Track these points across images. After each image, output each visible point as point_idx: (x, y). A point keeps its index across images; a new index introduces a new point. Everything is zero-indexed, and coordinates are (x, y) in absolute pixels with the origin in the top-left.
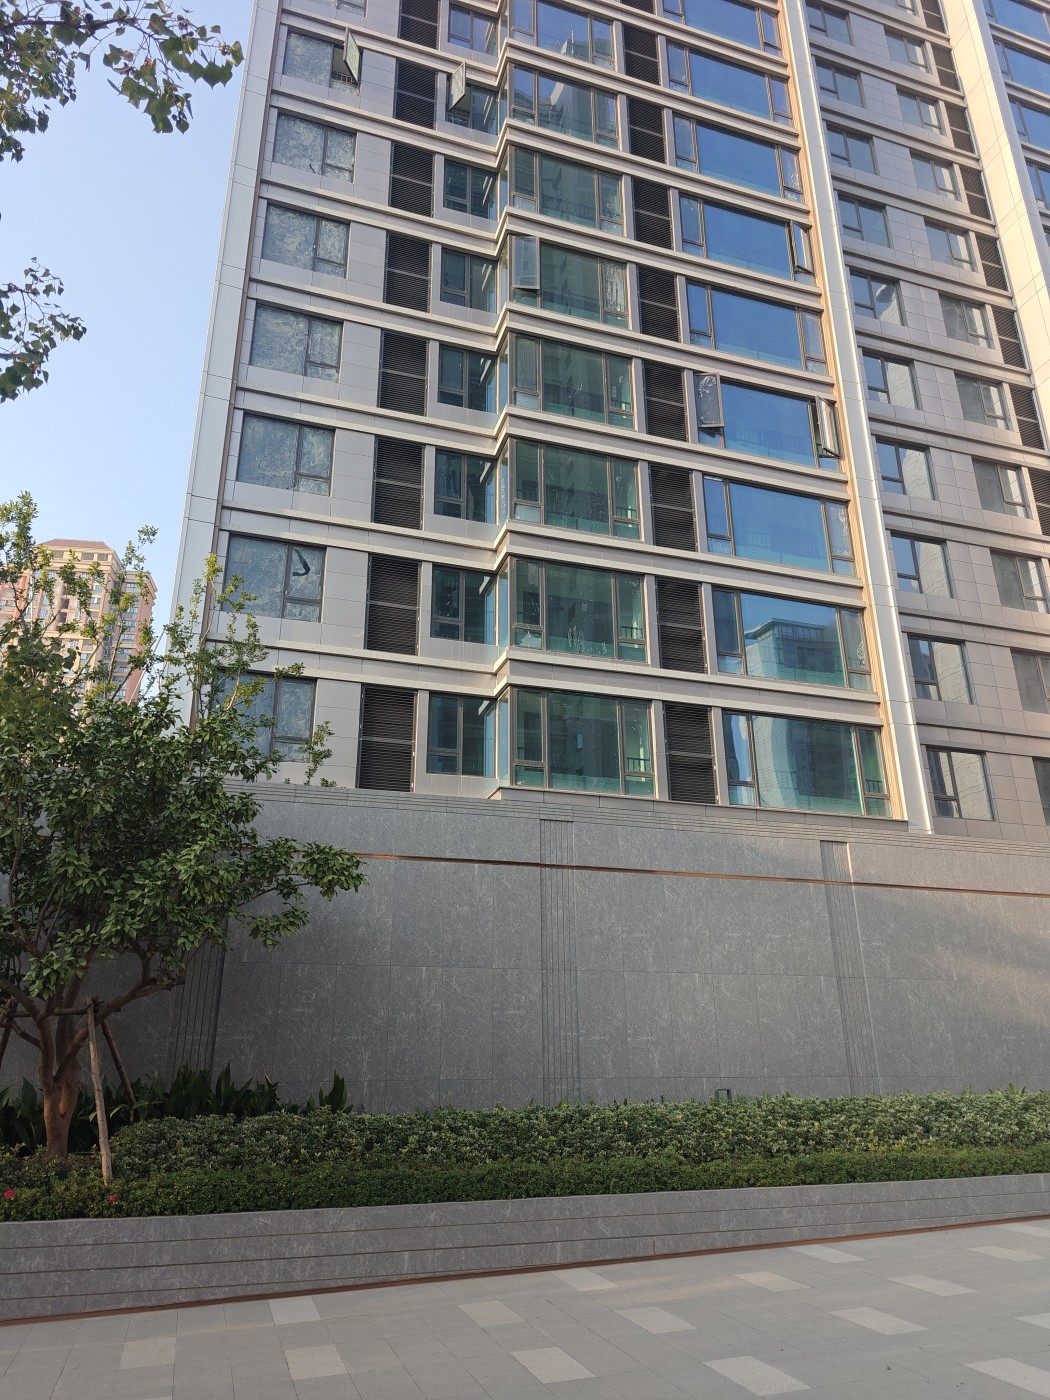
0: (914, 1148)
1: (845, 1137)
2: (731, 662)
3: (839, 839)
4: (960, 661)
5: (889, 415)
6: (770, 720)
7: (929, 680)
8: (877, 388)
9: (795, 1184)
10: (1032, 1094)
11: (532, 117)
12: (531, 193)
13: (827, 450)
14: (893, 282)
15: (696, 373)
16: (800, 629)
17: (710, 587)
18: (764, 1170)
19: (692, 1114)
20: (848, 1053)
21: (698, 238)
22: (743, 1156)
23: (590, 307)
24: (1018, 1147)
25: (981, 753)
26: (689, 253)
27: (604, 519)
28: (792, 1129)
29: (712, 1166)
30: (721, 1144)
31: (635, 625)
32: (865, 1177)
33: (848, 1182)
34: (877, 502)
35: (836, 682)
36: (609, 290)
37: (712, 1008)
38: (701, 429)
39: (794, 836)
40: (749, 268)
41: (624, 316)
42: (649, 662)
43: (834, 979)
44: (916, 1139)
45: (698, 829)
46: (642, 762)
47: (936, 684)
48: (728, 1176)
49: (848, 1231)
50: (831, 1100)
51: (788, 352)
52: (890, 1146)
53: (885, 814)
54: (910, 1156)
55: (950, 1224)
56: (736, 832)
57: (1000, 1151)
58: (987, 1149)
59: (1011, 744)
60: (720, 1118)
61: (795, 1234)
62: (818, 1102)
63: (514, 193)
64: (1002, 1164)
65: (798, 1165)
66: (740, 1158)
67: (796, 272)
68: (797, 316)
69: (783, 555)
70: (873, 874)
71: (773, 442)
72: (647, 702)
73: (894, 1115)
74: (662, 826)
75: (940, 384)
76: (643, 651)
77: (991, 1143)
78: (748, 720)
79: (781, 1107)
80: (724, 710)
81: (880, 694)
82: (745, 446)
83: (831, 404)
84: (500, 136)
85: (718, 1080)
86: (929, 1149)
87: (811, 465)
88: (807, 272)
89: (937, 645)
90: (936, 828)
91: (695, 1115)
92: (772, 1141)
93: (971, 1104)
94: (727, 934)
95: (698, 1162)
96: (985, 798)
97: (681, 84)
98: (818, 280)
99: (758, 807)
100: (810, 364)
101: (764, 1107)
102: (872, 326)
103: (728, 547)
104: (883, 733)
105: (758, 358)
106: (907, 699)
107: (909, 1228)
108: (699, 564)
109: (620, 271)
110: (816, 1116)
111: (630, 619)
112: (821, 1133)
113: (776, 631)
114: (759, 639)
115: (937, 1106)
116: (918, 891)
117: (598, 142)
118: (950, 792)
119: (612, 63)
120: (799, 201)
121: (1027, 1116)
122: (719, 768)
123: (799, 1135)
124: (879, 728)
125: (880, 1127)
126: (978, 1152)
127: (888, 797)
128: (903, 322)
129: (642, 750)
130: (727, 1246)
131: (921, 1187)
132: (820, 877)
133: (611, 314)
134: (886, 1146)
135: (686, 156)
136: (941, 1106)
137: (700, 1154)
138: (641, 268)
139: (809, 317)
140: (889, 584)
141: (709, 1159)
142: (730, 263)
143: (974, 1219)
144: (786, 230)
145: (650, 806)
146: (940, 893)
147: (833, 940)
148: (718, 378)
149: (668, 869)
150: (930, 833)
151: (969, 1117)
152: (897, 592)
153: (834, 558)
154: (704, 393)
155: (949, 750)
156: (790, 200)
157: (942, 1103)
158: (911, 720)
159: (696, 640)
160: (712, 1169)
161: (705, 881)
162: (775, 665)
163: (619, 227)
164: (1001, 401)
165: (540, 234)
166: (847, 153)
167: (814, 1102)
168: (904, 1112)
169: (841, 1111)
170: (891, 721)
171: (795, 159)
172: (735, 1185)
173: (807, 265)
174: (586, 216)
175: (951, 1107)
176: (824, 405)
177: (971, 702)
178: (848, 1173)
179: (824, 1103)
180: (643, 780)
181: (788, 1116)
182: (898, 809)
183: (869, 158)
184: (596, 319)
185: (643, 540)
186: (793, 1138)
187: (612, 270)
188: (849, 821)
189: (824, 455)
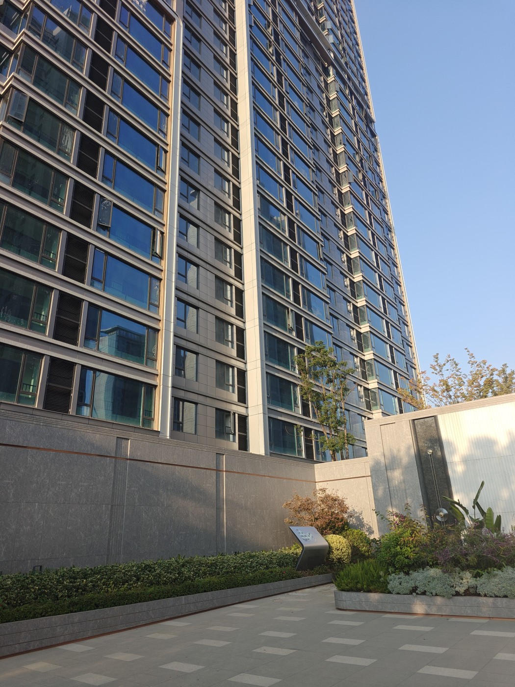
0: (130, 589)
1: (98, 586)
2: (92, 343)
3: (126, 437)
4: (195, 362)
5: (186, 247)
6: (106, 375)
7: (182, 368)
8: (182, 233)
9: (66, 613)
10: (186, 559)
11: (40, 35)
12: (30, 72)
13: (157, 254)
14: (198, 190)
15: (101, 196)
16: (130, 334)
17: (88, 303)
18: (51, 608)
19: (17, 580)
20: (109, 544)
21: (115, 133)
22: (41, 601)
23: (52, 144)
24: (176, 584)
25: (196, 404)
26: (109, 138)
27: (37, 253)
28: (71, 584)
29: (22, 608)
30: (30, 595)
31: (43, 313)
32: (103, 605)
33: (95, 609)
34: (174, 283)
35: (140, 362)
36: (64, 139)
37: (42, 522)
38: (98, 225)
39: (104, 434)
40: (136, 158)
41: (69, 155)
42: (47, 334)
43: (110, 506)
44: (132, 584)
45: (55, 426)
46: (32, 387)
47: (184, 371)
48: (31, 613)
49: (89, 634)
50: (95, 568)
51: (147, 203)
52: (119, 589)
53: (150, 427)
54: (127, 593)
55: (139, 624)
56: (75, 429)
57: (169, 587)
58: (163, 586)
59: (208, 401)
60: (33, 581)
61: (62, 639)
62: (88, 569)
63: (20, 67)
64: (168, 593)
65: (70, 603)
66: (40, 602)
67: (157, 169)
68: (154, 189)
69: (127, 296)
70: (139, 455)
71: (132, 242)
72: (42, 355)
73: (124, 573)
74: (34, 422)
75: (208, 240)
76: (45, 328)
77: (165, 583)
78: (94, 373)
79: (68, 573)
80: (83, 366)
81: (159, 371)
82: (118, 239)
83: (162, 233)
84: (19, 36)
85: (37, 561)
86: (138, 588)
87: (148, 258)
88: (162, 171)
89: (188, 354)
90: (171, 436)
91: (19, 581)
92: (60, 591)
93: (160, 565)
94: (59, 482)
95: (14, 606)
96: (194, 424)
97: (121, 59)
98: (167, 177)
99: (90, 418)
100: (156, 212)
101: (59, 574)
102: (185, 205)
103: (101, 286)
104: (157, 389)
105: (133, 201)
106: (170, 375)
107: (120, 629)
108: (84, 291)
109: (72, 132)
110: (86, 576)
111: (41, 310)
112: (86, 585)
113: (118, 332)
114: (109, 334)
115: (145, 567)
116: (157, 464)
117: (73, 65)
118: (181, 420)
119: (88, 31)
120: (165, 138)
121: (183, 569)
122: (74, 395)
123: (74, 587)
124: (156, 386)
125: (116, 580)
126: (158, 588)
127: (153, 420)
128: (198, 209)
129: (33, 380)
130: (22, 651)
131: (129, 608)
132: (113, 455)
133: (62, 151)
134: (117, 589)
135: (116, 93)
136: (147, 567)
137: (17, 602)
138: (83, 135)
139: (159, 191)
140: (172, 321)
141: (22, 604)
142: (128, 152)
143: (151, 621)
144: (157, 148)
145: (31, 411)
146: (167, 466)
147: (113, 486)
148: (112, 203)
149: (32, 446)
150: (168, 438)
151: (158, 571)
152: (175, 326)
153: (150, 304)
154: (104, 208)
155: (184, 401)
156: (161, 136)
157: (147, 565)
158: (170, 385)
159: (76, 328)
160: (22, 610)
161: (52, 453)
162: (114, 349)
163: (75, 111)
164: (230, 256)
165: (30, 94)
166: (189, 126)
167: (86, 569)
168: (129, 571)
169: (99, 572)
170: (161, 384)
171: (166, 118)
172: (34, 617)
173: (163, 168)
174: (59, 98)
175: (151, 567)
176: (159, 232)
177: (197, 381)
178: (95, 604)
179: (91, 569)
180: (30, 396)
181: (71, 578)
182: (156, 426)
183: (198, 133)
184: (54, 151)
185: (57, 270)
186: (71, 588)
187: (67, 129)
188: (133, 429)
189: (154, 255)
